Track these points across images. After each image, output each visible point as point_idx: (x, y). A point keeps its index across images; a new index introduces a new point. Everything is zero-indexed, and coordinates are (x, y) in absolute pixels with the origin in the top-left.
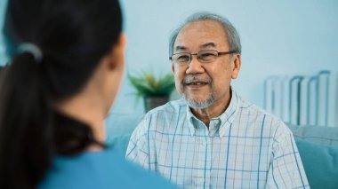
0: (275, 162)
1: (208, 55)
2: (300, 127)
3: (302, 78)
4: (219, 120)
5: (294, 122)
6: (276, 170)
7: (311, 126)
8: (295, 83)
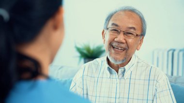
0: (157, 95)
1: (130, 33)
2: (173, 77)
3: (174, 50)
4: (124, 68)
5: (170, 74)
6: (158, 100)
7: (180, 77)
8: (171, 53)
